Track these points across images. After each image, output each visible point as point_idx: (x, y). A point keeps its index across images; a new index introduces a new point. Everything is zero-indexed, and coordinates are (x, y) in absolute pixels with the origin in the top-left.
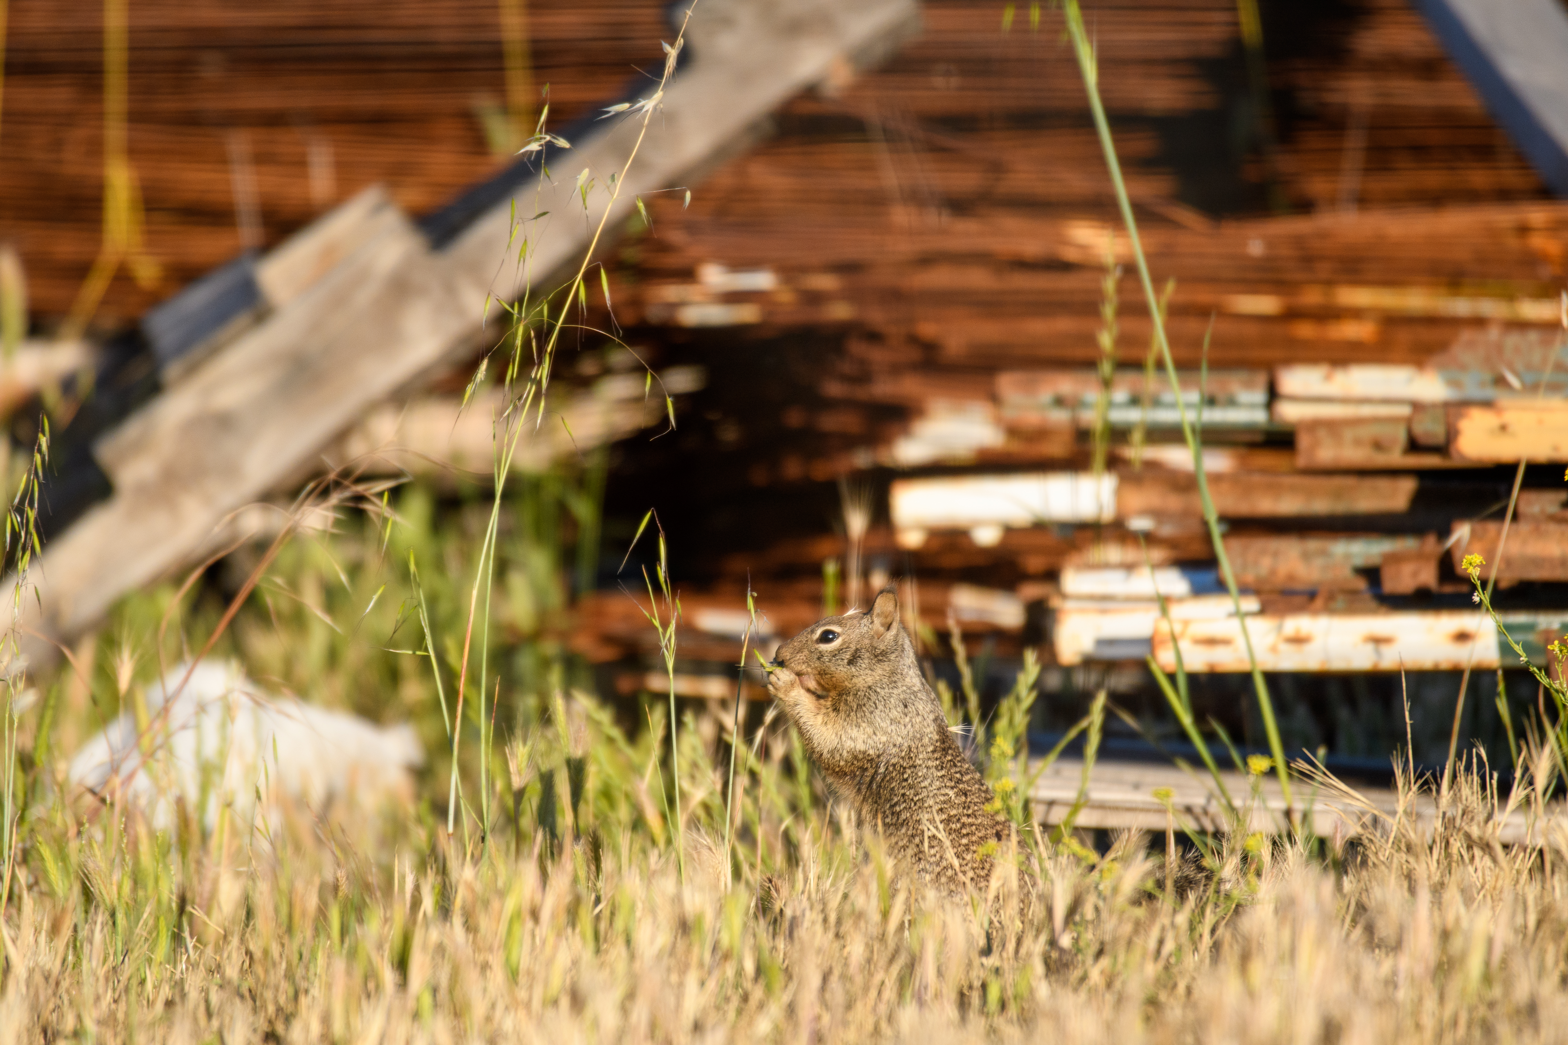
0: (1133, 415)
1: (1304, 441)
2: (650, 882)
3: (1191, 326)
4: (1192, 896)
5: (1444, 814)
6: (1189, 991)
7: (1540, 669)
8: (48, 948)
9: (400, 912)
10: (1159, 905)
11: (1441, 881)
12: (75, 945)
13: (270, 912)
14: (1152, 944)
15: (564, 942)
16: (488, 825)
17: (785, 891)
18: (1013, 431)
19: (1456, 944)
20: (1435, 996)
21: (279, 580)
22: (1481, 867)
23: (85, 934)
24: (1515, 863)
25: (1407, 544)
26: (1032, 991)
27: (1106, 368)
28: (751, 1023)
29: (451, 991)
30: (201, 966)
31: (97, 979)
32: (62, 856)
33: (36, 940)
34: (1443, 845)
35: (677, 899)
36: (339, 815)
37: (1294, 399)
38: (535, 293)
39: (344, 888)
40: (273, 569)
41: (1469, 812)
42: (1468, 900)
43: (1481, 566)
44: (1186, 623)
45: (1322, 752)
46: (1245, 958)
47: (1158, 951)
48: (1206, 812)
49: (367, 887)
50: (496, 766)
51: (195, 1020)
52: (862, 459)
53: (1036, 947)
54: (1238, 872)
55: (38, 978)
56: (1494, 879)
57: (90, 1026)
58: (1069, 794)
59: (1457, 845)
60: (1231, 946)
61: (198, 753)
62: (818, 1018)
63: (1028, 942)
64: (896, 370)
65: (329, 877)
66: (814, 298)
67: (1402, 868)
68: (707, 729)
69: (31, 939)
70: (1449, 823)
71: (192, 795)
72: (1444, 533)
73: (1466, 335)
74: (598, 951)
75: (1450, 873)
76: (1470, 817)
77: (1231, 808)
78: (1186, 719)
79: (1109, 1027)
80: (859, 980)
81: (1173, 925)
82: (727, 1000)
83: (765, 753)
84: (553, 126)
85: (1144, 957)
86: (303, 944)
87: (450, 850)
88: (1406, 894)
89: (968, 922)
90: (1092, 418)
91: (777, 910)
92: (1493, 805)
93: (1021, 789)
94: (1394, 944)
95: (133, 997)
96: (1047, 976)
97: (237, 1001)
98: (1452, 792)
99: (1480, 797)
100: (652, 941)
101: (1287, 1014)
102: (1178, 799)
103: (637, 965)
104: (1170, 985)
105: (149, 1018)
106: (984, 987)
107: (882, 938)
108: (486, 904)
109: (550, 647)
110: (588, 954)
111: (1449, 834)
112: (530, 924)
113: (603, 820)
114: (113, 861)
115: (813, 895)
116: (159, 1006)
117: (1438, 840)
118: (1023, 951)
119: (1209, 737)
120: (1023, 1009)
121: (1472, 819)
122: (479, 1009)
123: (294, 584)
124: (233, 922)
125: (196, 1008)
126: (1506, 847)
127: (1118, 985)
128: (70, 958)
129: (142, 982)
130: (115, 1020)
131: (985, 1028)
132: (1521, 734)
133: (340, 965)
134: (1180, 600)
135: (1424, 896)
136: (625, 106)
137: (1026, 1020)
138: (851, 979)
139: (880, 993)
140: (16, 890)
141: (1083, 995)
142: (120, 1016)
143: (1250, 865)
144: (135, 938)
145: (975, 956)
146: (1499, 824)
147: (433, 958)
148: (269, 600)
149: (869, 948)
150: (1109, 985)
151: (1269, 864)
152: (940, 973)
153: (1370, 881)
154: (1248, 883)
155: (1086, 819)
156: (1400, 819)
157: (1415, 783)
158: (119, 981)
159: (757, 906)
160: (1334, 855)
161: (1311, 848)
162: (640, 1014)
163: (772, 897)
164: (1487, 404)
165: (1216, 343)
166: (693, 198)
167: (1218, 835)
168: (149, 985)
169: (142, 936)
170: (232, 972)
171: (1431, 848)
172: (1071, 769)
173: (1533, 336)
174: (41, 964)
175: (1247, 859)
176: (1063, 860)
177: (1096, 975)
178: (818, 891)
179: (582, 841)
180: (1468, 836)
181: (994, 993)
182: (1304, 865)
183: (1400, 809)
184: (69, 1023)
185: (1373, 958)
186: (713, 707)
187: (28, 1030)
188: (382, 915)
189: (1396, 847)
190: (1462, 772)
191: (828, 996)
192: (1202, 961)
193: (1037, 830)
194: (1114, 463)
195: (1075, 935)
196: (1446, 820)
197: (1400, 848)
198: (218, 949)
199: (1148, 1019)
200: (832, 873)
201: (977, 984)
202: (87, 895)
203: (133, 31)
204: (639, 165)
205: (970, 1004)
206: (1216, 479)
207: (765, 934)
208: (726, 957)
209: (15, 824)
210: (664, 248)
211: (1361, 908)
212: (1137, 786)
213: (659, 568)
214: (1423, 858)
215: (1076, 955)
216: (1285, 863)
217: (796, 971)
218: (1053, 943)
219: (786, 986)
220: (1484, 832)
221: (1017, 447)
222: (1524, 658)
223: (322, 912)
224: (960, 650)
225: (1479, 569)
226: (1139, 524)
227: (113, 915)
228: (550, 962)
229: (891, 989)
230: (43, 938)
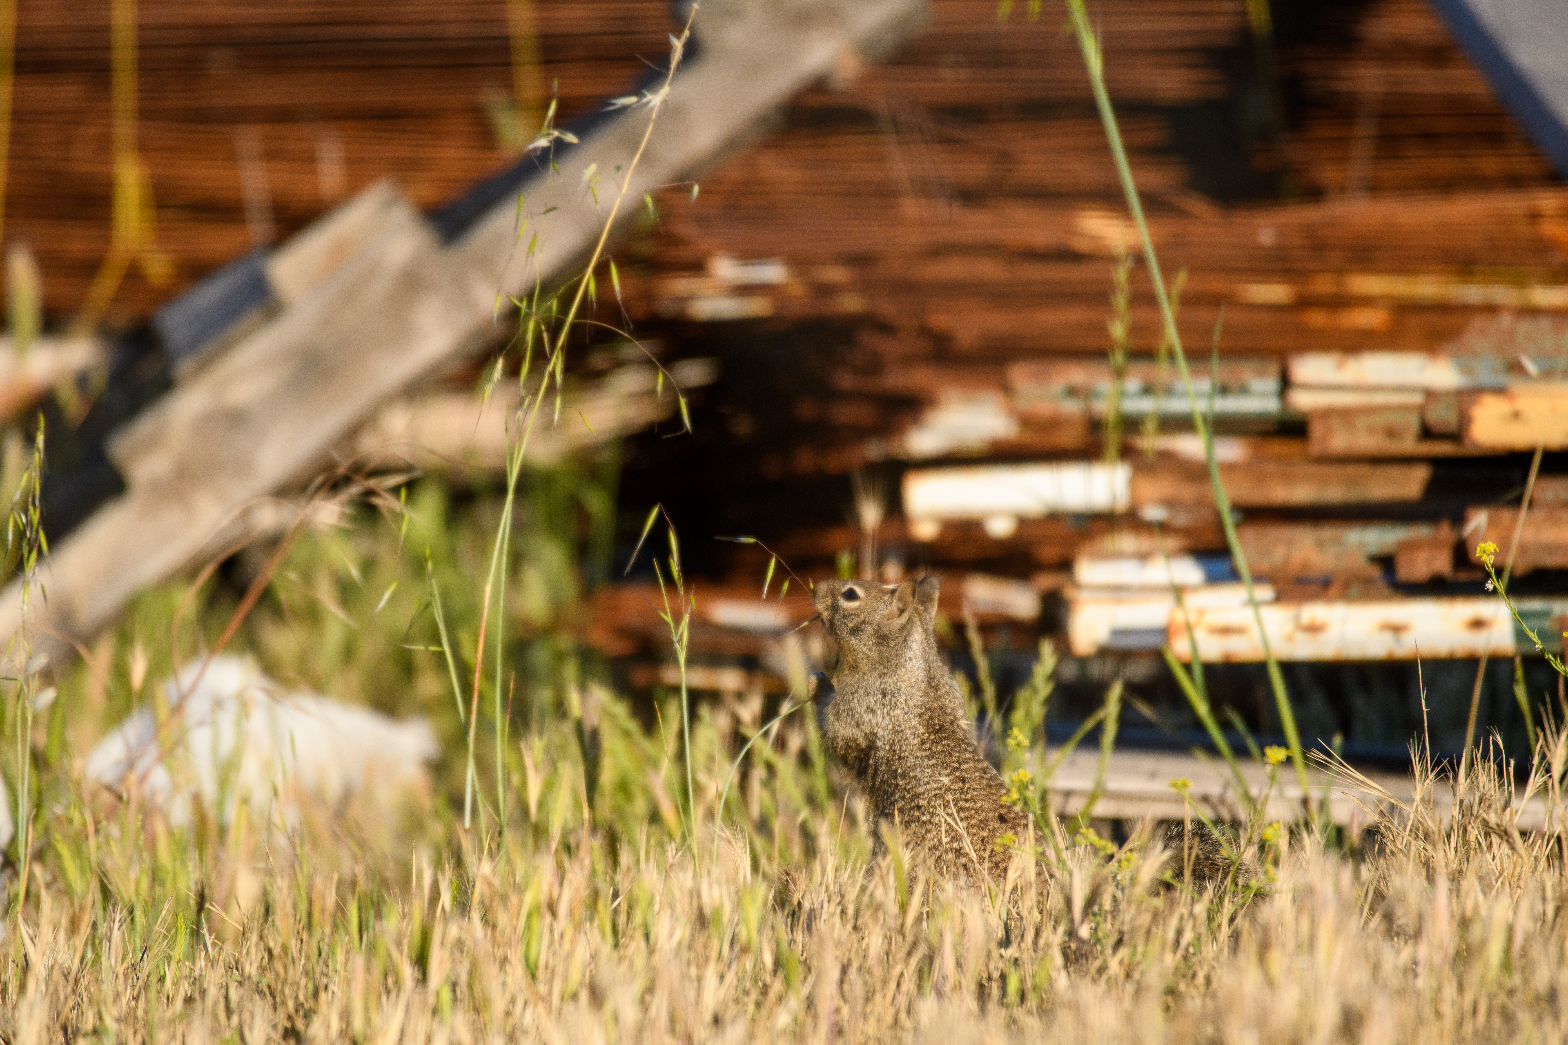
0: (1146, 405)
1: (1316, 430)
2: (667, 876)
3: (1203, 315)
4: (1210, 886)
5: (1462, 801)
6: (1208, 981)
7: (1555, 656)
8: (66, 946)
9: (418, 908)
10: (1177, 894)
11: (1459, 868)
12: (94, 942)
13: (289, 909)
14: (1171, 934)
15: (582, 936)
16: (504, 818)
17: (802, 884)
18: (1026, 421)
19: (1476, 932)
20: (1454, 983)
21: (292, 576)
22: (1499, 855)
23: (104, 932)
24: (1533, 850)
25: (1421, 532)
26: (1051, 981)
27: (1118, 358)
28: (770, 1014)
29: (470, 986)
30: (221, 964)
31: (117, 977)
32: (78, 852)
33: (55, 938)
34: (1461, 832)
35: (695, 894)
36: (356, 811)
37: (1307, 387)
38: (547, 287)
39: (362, 884)
40: (287, 564)
41: (1486, 799)
42: (1486, 888)
43: (1495, 553)
44: (1201, 612)
45: (1337, 740)
46: (1264, 947)
47: (1177, 942)
48: (1222, 800)
49: (384, 883)
50: (512, 759)
51: (215, 1016)
52: (874, 451)
53: (1055, 938)
54: (1256, 861)
55: (57, 976)
56: (1512, 866)
57: (110, 1023)
58: (1085, 784)
59: (1474, 833)
60: (1250, 935)
61: (214, 749)
62: (837, 1011)
63: (1047, 934)
64: (908, 361)
65: (347, 873)
66: (825, 290)
67: (1420, 856)
68: (723, 721)
69: (50, 937)
70: (1466, 810)
71: (209, 791)
72: (1459, 520)
73: (1478, 322)
74: (616, 945)
75: (1468, 861)
76: (1487, 804)
77: (1249, 799)
78: (1202, 708)
79: (1129, 1019)
80: (878, 972)
81: (1191, 914)
82: (746, 993)
83: (781, 744)
84: (561, 121)
85: (1163, 947)
86: (322, 939)
87: (467, 844)
88: (1425, 883)
89: (986, 913)
90: (1104, 407)
91: (795, 903)
92: (1510, 793)
93: (1038, 780)
94: (1412, 933)
95: (153, 994)
96: (1066, 966)
97: (257, 997)
98: (1469, 780)
99: (1497, 785)
100: (671, 935)
101: (1306, 1004)
102: (1195, 788)
103: (656, 957)
104: (1190, 974)
105: (169, 1014)
106: (1003, 977)
107: (901, 931)
108: (504, 898)
109: (565, 641)
110: (606, 948)
111: (1467, 821)
112: (548, 918)
113: (621, 814)
114: (131, 858)
115: (831, 888)
116: (179, 1003)
117: (1456, 828)
118: (1042, 942)
119: (1226, 726)
120: (1042, 999)
121: (1490, 807)
122: (499, 1005)
123: (308, 579)
124: (251, 918)
125: (216, 1004)
126: (1524, 834)
127: (1136, 975)
128: (90, 956)
129: (162, 980)
130: (135, 1017)
131: (1005, 1018)
132: (1538, 722)
133: (359, 961)
134: (1195, 589)
135: (1443, 884)
136: (631, 100)
137: (1045, 1011)
138: (870, 971)
139: (898, 985)
140: (33, 888)
141: (1102, 985)
142: (140, 1013)
143: (1268, 853)
144: (154, 936)
145: (993, 946)
146: (1517, 812)
147: (452, 953)
148: (284, 596)
149: (888, 939)
150: (1128, 976)
151: (1286, 853)
152: (959, 965)
153: (1388, 869)
154: (1266, 873)
155: (1103, 809)
156: (1417, 807)
157: (1432, 771)
158: (138, 979)
159: (775, 900)
160: (1351, 844)
161: (1329, 835)
162: (659, 1007)
163: (789, 891)
164: (1500, 391)
165: (1227, 331)
166: (701, 192)
167: (1236, 824)
168: (168, 983)
169: (161, 932)
170: (251, 969)
171: (1449, 836)
172: (1087, 760)
173: (1545, 323)
174: (60, 961)
175: (1264, 848)
176: (1081, 851)
177: (1114, 965)
178: (835, 882)
179: (599, 835)
180: (1485, 823)
181: (1013, 984)
182: (1322, 854)
183: (1418, 797)
184: (89, 1022)
185: (1393, 946)
186: (730, 700)
187: (48, 1028)
188: (400, 910)
189: (1413, 835)
190: (1479, 760)
191: (846, 987)
192: (1221, 950)
193: (1054, 820)
194: (1127, 453)
195: (1093, 925)
196: (1464, 808)
197: (1417, 836)
198: (238, 945)
199: (1167, 1009)
200: (850, 865)
201: (996, 975)
202: (106, 893)
203: (142, 28)
204: (647, 159)
205: (989, 995)
206: (1229, 468)
207: (784, 927)
208: (745, 950)
209: (31, 822)
210: (673, 240)
211: (1380, 896)
212: (1153, 775)
213: (671, 561)
214: (1440, 846)
215: (1095, 944)
216: (1303, 852)
217: (814, 963)
218: (1071, 933)
219: (805, 978)
220: (1501, 820)
221: (1031, 439)
222: (1539, 646)
223: (341, 909)
224: (976, 641)
225: (1493, 557)
226: (1153, 513)
227: (131, 912)
228: (570, 956)
229: (910, 980)
230: (62, 935)
